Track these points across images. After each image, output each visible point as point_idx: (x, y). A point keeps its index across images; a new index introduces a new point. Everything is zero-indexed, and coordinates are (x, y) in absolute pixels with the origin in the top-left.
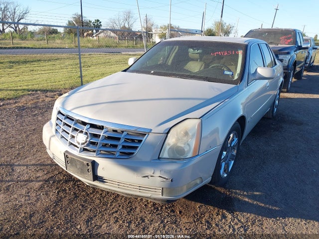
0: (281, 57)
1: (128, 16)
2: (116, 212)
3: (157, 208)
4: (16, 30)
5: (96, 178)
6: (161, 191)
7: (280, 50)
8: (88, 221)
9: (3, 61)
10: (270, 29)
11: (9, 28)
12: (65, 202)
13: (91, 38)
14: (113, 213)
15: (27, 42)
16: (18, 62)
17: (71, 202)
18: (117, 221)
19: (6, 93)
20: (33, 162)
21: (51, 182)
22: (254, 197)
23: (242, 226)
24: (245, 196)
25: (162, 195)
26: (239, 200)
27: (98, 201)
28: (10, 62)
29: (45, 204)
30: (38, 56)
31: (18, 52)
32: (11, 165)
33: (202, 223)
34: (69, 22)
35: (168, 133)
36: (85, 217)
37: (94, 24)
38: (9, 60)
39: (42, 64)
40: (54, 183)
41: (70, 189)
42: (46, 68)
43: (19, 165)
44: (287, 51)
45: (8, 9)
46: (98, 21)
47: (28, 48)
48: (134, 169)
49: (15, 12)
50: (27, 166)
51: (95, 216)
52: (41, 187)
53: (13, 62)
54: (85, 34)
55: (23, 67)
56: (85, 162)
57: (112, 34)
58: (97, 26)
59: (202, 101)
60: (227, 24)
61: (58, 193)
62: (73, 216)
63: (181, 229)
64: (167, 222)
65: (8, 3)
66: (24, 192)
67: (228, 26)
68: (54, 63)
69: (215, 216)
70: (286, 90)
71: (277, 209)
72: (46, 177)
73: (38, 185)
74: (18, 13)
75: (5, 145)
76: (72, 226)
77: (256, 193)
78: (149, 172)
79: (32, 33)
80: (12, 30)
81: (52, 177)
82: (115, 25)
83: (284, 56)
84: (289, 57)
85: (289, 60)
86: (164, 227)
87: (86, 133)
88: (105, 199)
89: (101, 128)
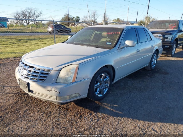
0: (166, 36)
1: (94, 14)
2: (40, 108)
3: (61, 108)
4: (35, 23)
5: (30, 91)
6: (55, 98)
7: (166, 32)
8: (25, 111)
9: (23, 39)
10: (168, 20)
11: (31, 22)
12: (20, 102)
13: (74, 27)
14: (38, 109)
15: (39, 29)
16: (31, 40)
17: (22, 103)
18: (38, 112)
19: (18, 54)
20: (14, 85)
21: (17, 94)
22: (113, 107)
23: (97, 119)
24: (108, 106)
25: (57, 100)
26: (104, 108)
27: (34, 103)
28: (27, 39)
29: (10, 103)
30: (41, 36)
31: (33, 34)
32: (4, 86)
33: (78, 116)
34: (62, 18)
35: (61, 70)
36: (25, 109)
37: (76, 19)
38: (27, 38)
39: (43, 40)
40: (19, 94)
41: (24, 98)
42: (44, 42)
43: (7, 86)
44: (170, 33)
45: (32, 12)
46: (78, 17)
47: (39, 32)
48: (44, 87)
49: (35, 14)
50: (10, 87)
51: (30, 109)
52: (12, 96)
53: (28, 40)
54: (71, 25)
55: (33, 42)
56: (25, 83)
57: (85, 25)
58: (78, 20)
59: (85, 57)
60: (153, 18)
61: (18, 99)
62: (20, 109)
63: (66, 118)
64: (62, 114)
65: (32, 9)
66: (4, 97)
67: (153, 19)
68: (49, 40)
69: (86, 114)
70: (170, 55)
71: (121, 113)
72: (16, 92)
73: (11, 95)
74: (36, 14)
75: (5, 78)
76: (17, 113)
77: (115, 106)
78: (49, 88)
79: (43, 24)
80: (33, 23)
81: (19, 92)
82: (87, 20)
83: (169, 35)
84: (171, 36)
85: (172, 38)
86: (59, 116)
87: (27, 70)
88: (38, 103)
89: (32, 67)
